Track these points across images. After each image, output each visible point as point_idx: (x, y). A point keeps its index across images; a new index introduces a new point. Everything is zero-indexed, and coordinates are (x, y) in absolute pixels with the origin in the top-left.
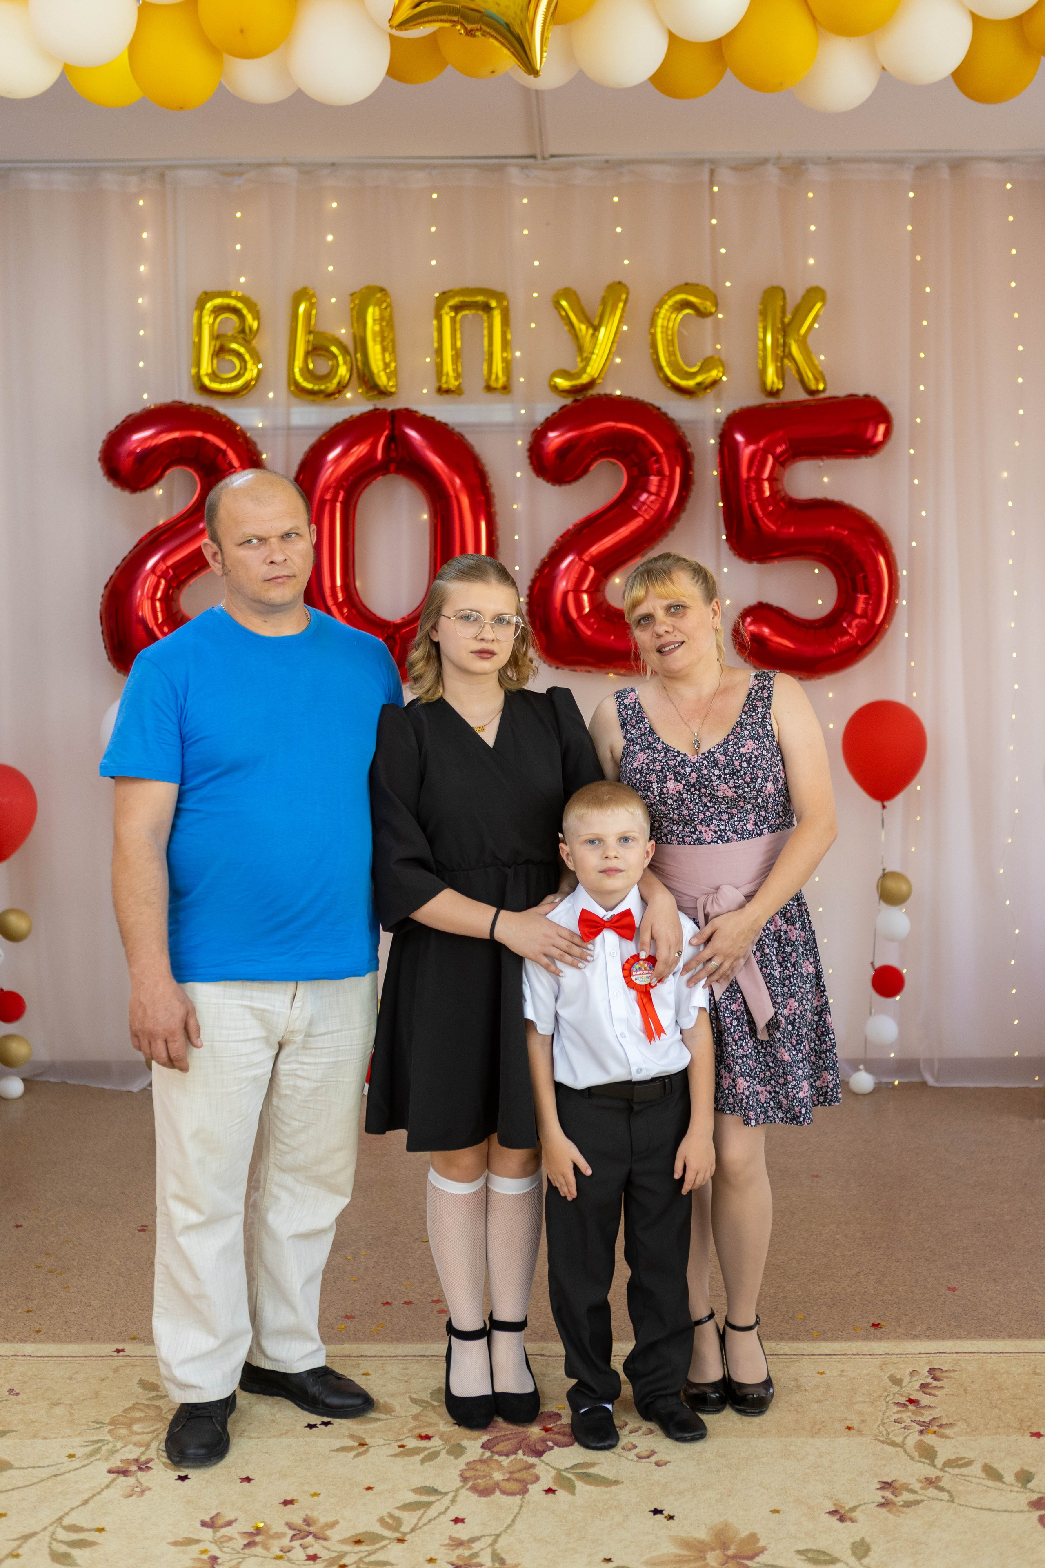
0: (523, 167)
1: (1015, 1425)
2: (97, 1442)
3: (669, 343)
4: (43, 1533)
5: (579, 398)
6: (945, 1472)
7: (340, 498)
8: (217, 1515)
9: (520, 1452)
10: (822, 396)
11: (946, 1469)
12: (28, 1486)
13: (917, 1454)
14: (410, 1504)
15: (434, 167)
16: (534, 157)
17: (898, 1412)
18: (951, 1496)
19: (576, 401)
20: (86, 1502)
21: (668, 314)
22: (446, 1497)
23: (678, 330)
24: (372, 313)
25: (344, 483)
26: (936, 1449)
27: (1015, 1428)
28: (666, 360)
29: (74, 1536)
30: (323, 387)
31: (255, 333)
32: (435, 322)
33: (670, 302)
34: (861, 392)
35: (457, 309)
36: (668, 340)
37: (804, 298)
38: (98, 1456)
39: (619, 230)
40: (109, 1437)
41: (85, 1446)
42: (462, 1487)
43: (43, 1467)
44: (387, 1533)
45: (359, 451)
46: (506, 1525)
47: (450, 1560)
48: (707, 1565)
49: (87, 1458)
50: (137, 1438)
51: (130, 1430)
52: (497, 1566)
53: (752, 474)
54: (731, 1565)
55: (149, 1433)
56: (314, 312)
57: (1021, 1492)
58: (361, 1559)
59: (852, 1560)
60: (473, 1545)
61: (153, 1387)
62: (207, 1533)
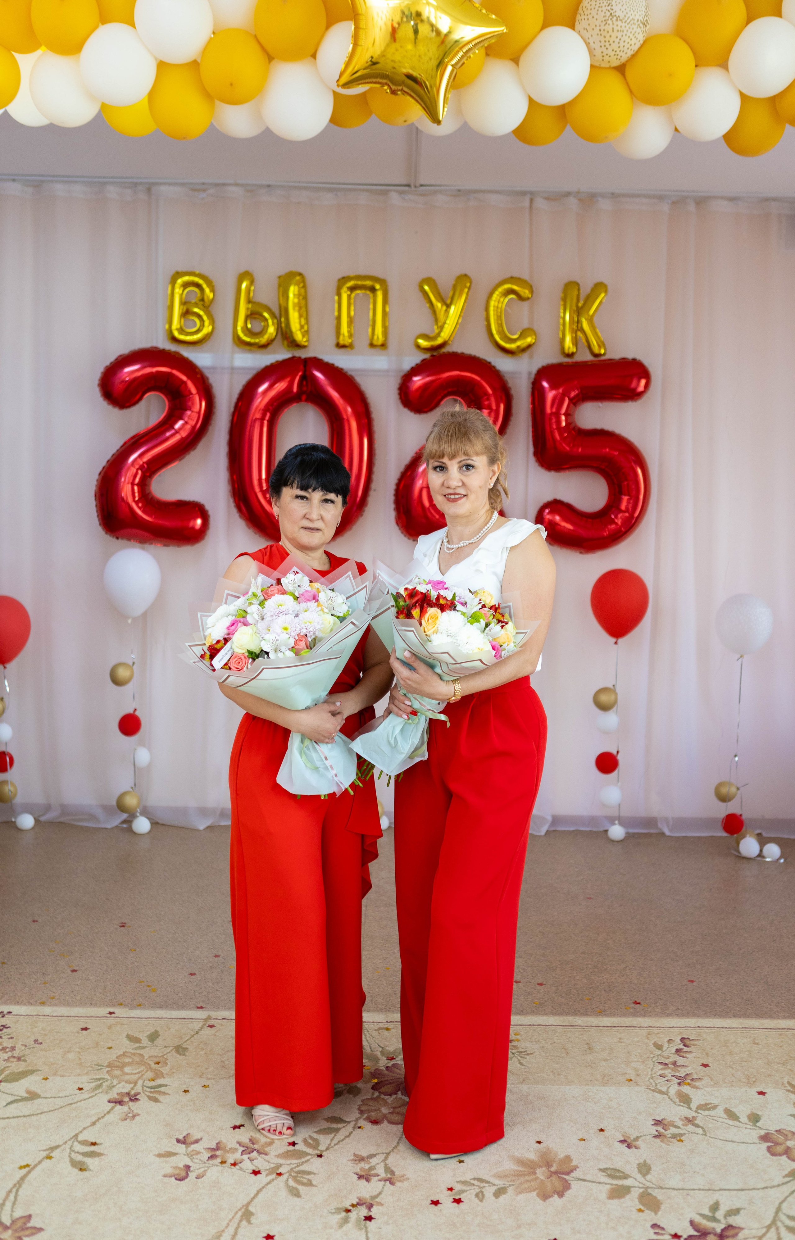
0: (401, 193)
2: (99, 1079)
3: (499, 318)
4: (64, 1146)
5: (435, 354)
6: (699, 1113)
7: (267, 418)
8: (187, 1135)
9: (399, 1093)
10: (603, 358)
11: (699, 1111)
12: (51, 1111)
13: (677, 1100)
14: (325, 1129)
15: (339, 190)
16: (409, 186)
17: (662, 1069)
18: (704, 1131)
19: (432, 356)
20: (94, 1124)
21: (498, 298)
22: (349, 1125)
23: (505, 309)
24: (293, 291)
25: (270, 408)
26: (691, 1097)
27: (744, 1082)
28: (496, 330)
29: (88, 1149)
30: (257, 341)
31: (211, 302)
32: (336, 298)
33: (500, 290)
34: (630, 356)
35: (352, 289)
36: (498, 316)
37: (593, 289)
38: (101, 1090)
40: (107, 1076)
41: (90, 1082)
42: (360, 1118)
43: (62, 1097)
44: (310, 1150)
45: (281, 386)
46: (393, 1146)
47: (355, 1171)
48: (538, 1178)
49: (93, 1091)
50: (127, 1077)
51: (122, 1071)
52: (389, 1176)
53: (554, 410)
54: (554, 1178)
55: (136, 1074)
56: (252, 288)
57: (752, 1129)
58: (292, 1169)
59: (639, 1177)
60: (371, 1160)
61: (137, 1040)
62: (182, 1148)
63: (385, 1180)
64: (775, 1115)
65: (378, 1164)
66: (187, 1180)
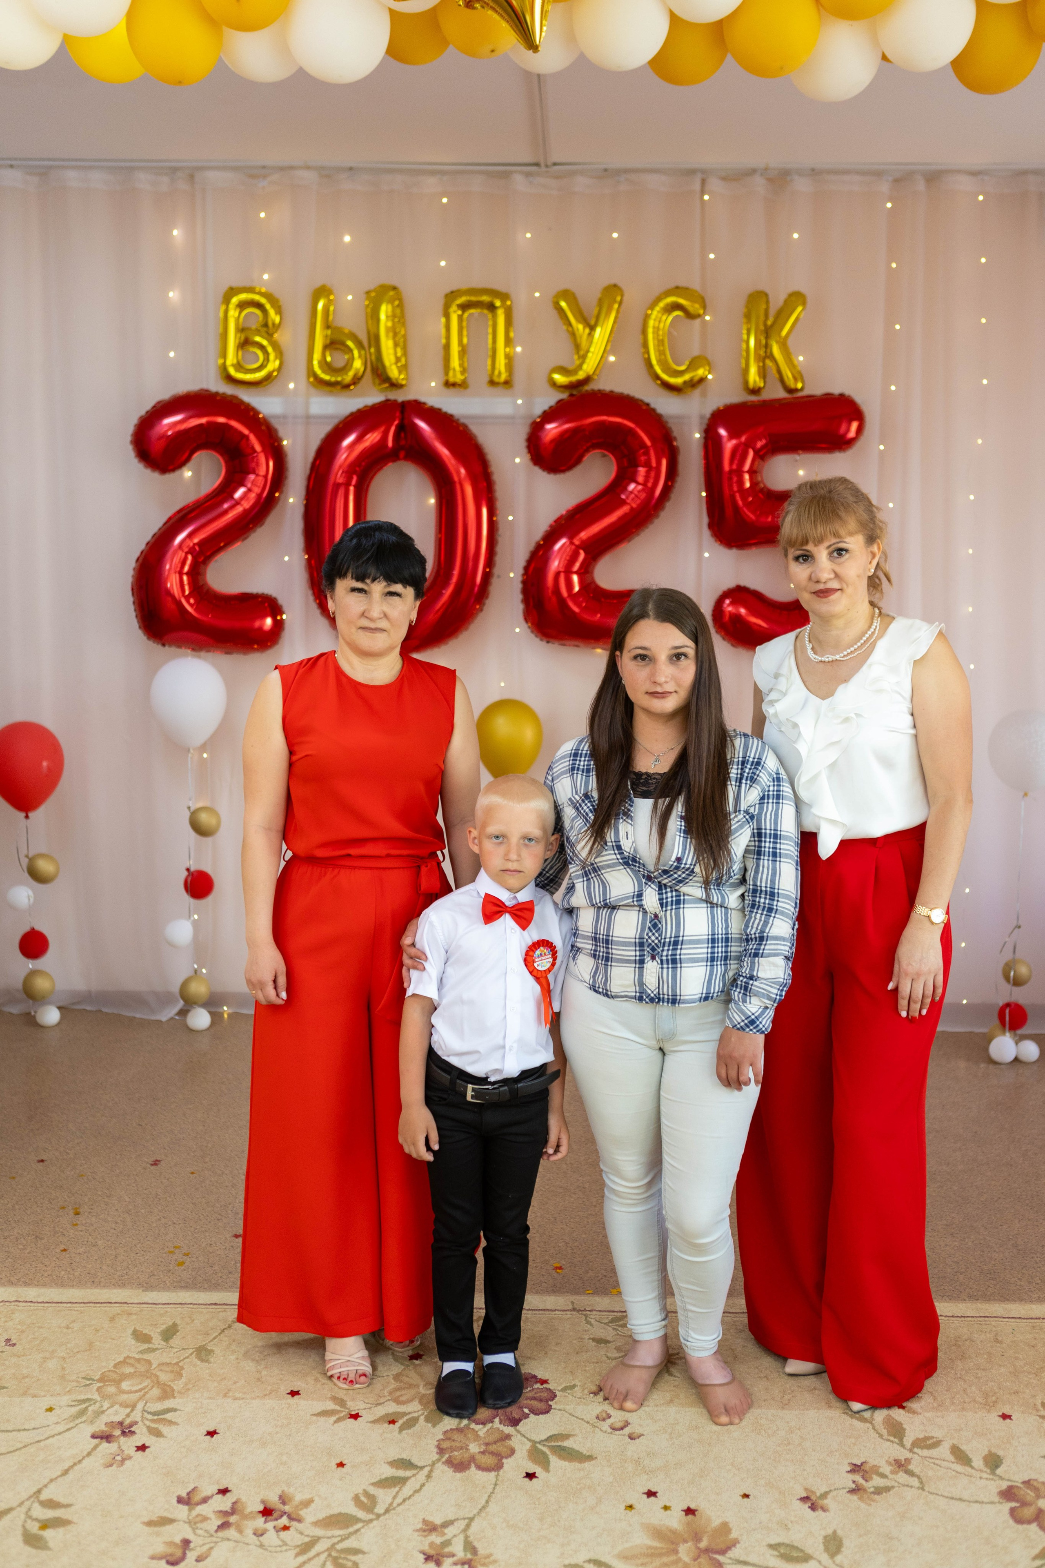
0: (528, 175)
1: (980, 1400)
2: (85, 1401)
3: (660, 343)
4: (19, 1509)
5: (575, 392)
6: (914, 1453)
7: (354, 482)
8: (193, 1490)
9: (497, 1420)
10: (800, 394)
11: (915, 1450)
12: (11, 1452)
13: (886, 1432)
14: (387, 1479)
15: (445, 173)
16: (537, 165)
19: (571, 395)
20: (66, 1472)
21: (660, 315)
22: (421, 1472)
23: (669, 331)
24: (384, 311)
25: (357, 469)
26: (905, 1426)
27: (981, 1404)
28: (656, 358)
29: (50, 1514)
30: (339, 379)
31: (277, 327)
32: (443, 320)
33: (662, 304)
34: (836, 390)
35: (464, 307)
36: (659, 340)
37: (786, 302)
38: (84, 1418)
39: (615, 235)
40: (96, 1396)
41: (73, 1406)
42: (438, 1460)
43: (29, 1430)
44: (361, 1514)
45: (372, 438)
46: (480, 1506)
47: (422, 1548)
48: (680, 1559)
49: (74, 1420)
50: (124, 1397)
51: (118, 1388)
52: (469, 1556)
53: (734, 467)
54: (703, 1560)
55: (136, 1392)
56: (332, 308)
57: (990, 1479)
58: (333, 1545)
59: (825, 1558)
60: (446, 1531)
61: (146, 1339)
62: (182, 1511)
63: (463, 1564)
64: (1023, 1456)
65: (455, 1536)
66: (183, 1564)
